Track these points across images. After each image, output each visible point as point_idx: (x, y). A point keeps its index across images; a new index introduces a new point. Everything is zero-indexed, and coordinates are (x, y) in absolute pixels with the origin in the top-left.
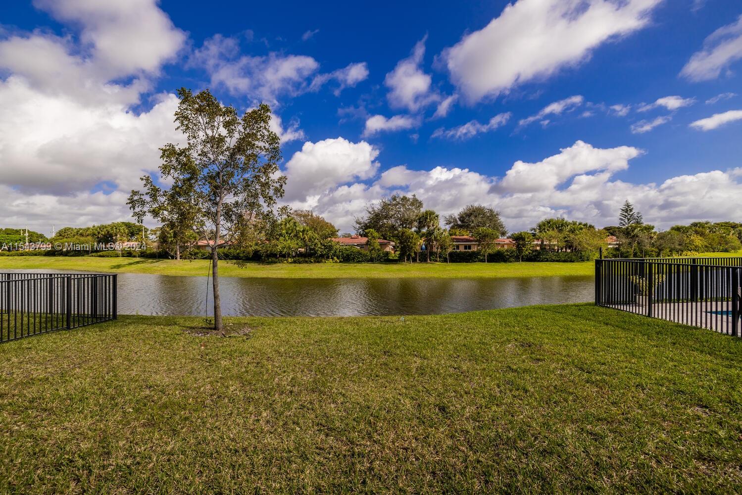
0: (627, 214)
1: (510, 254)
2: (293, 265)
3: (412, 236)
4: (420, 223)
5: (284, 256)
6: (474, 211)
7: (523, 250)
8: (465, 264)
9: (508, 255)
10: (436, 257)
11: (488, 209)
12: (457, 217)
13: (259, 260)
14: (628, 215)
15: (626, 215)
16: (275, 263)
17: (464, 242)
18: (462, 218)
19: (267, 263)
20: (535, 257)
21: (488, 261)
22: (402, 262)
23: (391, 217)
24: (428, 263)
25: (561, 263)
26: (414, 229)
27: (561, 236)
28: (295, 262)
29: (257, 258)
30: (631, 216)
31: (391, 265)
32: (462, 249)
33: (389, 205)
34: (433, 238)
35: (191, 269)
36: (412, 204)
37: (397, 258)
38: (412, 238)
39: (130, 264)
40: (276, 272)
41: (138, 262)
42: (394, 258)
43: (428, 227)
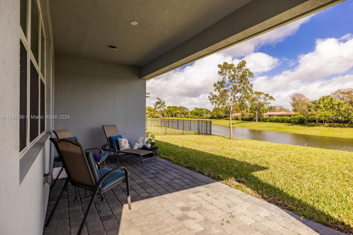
2: (329, 128)
5: (321, 122)
13: (303, 124)
16: (314, 126)
19: (308, 125)
28: (330, 126)
29: (301, 122)
35: (262, 127)
39: (237, 123)
40: (312, 131)
41: (240, 123)
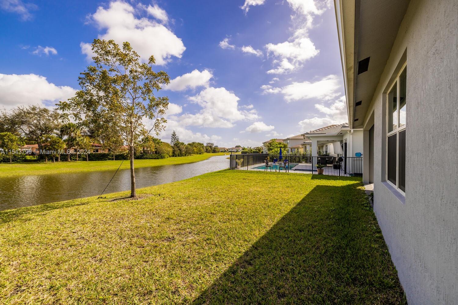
0: (174, 137)
3: (58, 141)
4: (61, 131)
9: (126, 156)
10: (76, 157)
20: (140, 157)
21: (116, 160)
22: (43, 162)
24: (69, 162)
31: (34, 165)
43: (70, 135)
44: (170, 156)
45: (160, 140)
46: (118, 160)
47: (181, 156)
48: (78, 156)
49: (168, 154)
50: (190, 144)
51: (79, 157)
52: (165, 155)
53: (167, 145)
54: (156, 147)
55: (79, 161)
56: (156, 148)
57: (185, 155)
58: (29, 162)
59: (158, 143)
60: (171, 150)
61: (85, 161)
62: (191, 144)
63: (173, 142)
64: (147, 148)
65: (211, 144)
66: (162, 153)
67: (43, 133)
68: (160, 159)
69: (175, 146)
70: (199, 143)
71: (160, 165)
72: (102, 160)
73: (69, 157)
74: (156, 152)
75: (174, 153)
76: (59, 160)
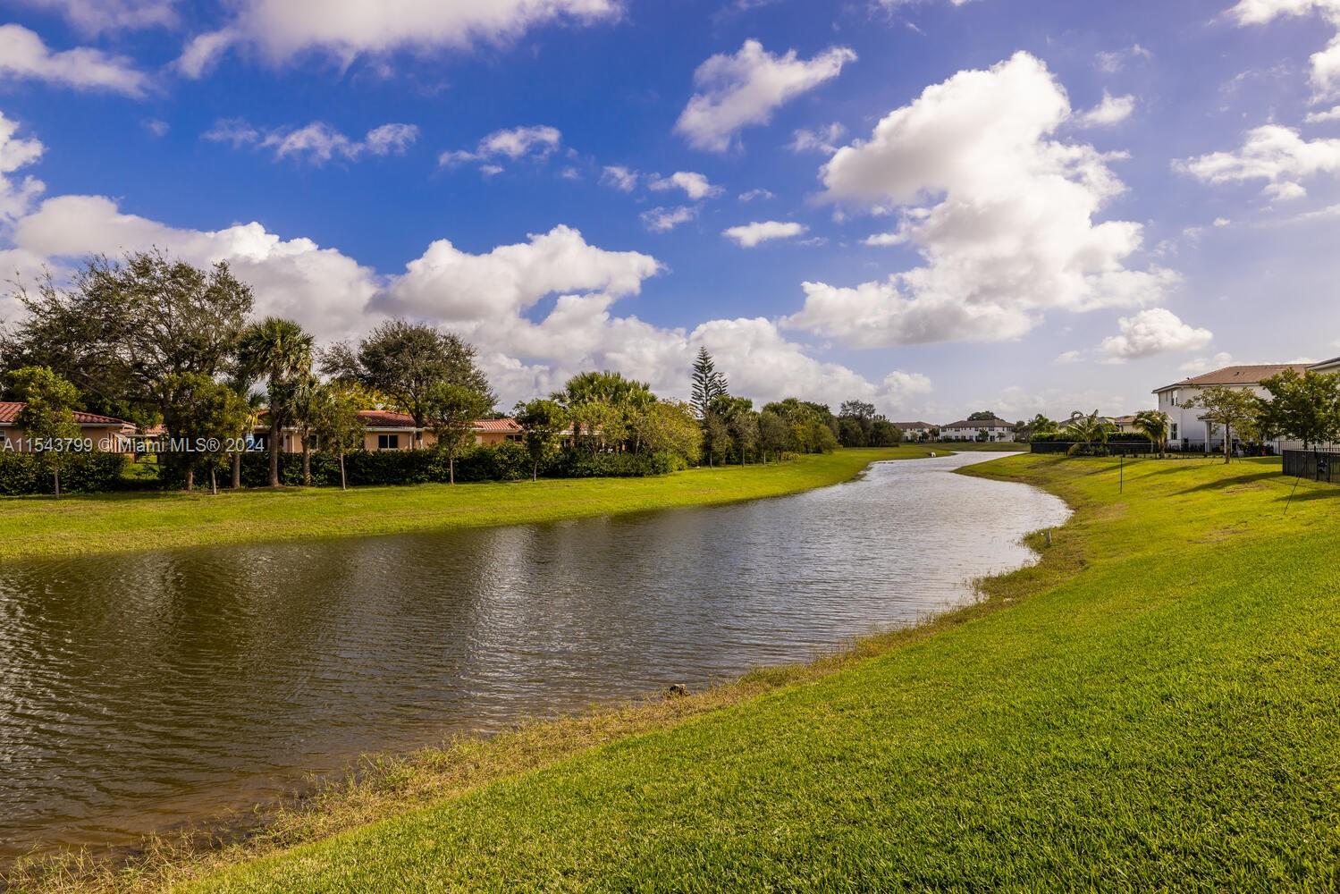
0: (703, 376)
1: (510, 458)
3: (218, 399)
4: (243, 357)
6: (410, 340)
7: (543, 447)
8: (395, 488)
9: (503, 461)
10: (302, 471)
11: (445, 337)
12: (356, 350)
14: (706, 377)
15: (701, 378)
17: (378, 425)
18: (373, 356)
20: (563, 469)
21: (458, 480)
22: (178, 488)
23: (128, 331)
24: (276, 490)
25: (619, 480)
26: (220, 378)
27: (617, 413)
30: (710, 380)
31: (133, 503)
32: (372, 446)
33: (122, 285)
34: (293, 409)
36: (214, 295)
37: (154, 477)
38: (221, 406)
42: (144, 477)
43: (276, 373)
44: (692, 464)
45: (646, 388)
46: (469, 480)
47: (737, 464)
48: (311, 465)
49: (682, 453)
50: (774, 408)
51: (314, 470)
52: (669, 456)
53: (678, 412)
54: (629, 422)
55: (312, 486)
56: (629, 427)
57: (758, 459)
58: (132, 494)
59: (637, 402)
60: (695, 434)
61: (335, 486)
62: (780, 406)
63: (700, 397)
64: (591, 429)
65: (864, 407)
66: (656, 450)
67: (183, 365)
68: (646, 480)
69: (715, 418)
70: (808, 404)
71: (648, 506)
72: (405, 484)
73: (276, 468)
74: (630, 445)
75: (706, 447)
76: (238, 483)
